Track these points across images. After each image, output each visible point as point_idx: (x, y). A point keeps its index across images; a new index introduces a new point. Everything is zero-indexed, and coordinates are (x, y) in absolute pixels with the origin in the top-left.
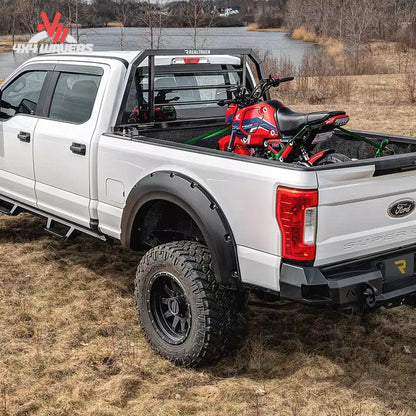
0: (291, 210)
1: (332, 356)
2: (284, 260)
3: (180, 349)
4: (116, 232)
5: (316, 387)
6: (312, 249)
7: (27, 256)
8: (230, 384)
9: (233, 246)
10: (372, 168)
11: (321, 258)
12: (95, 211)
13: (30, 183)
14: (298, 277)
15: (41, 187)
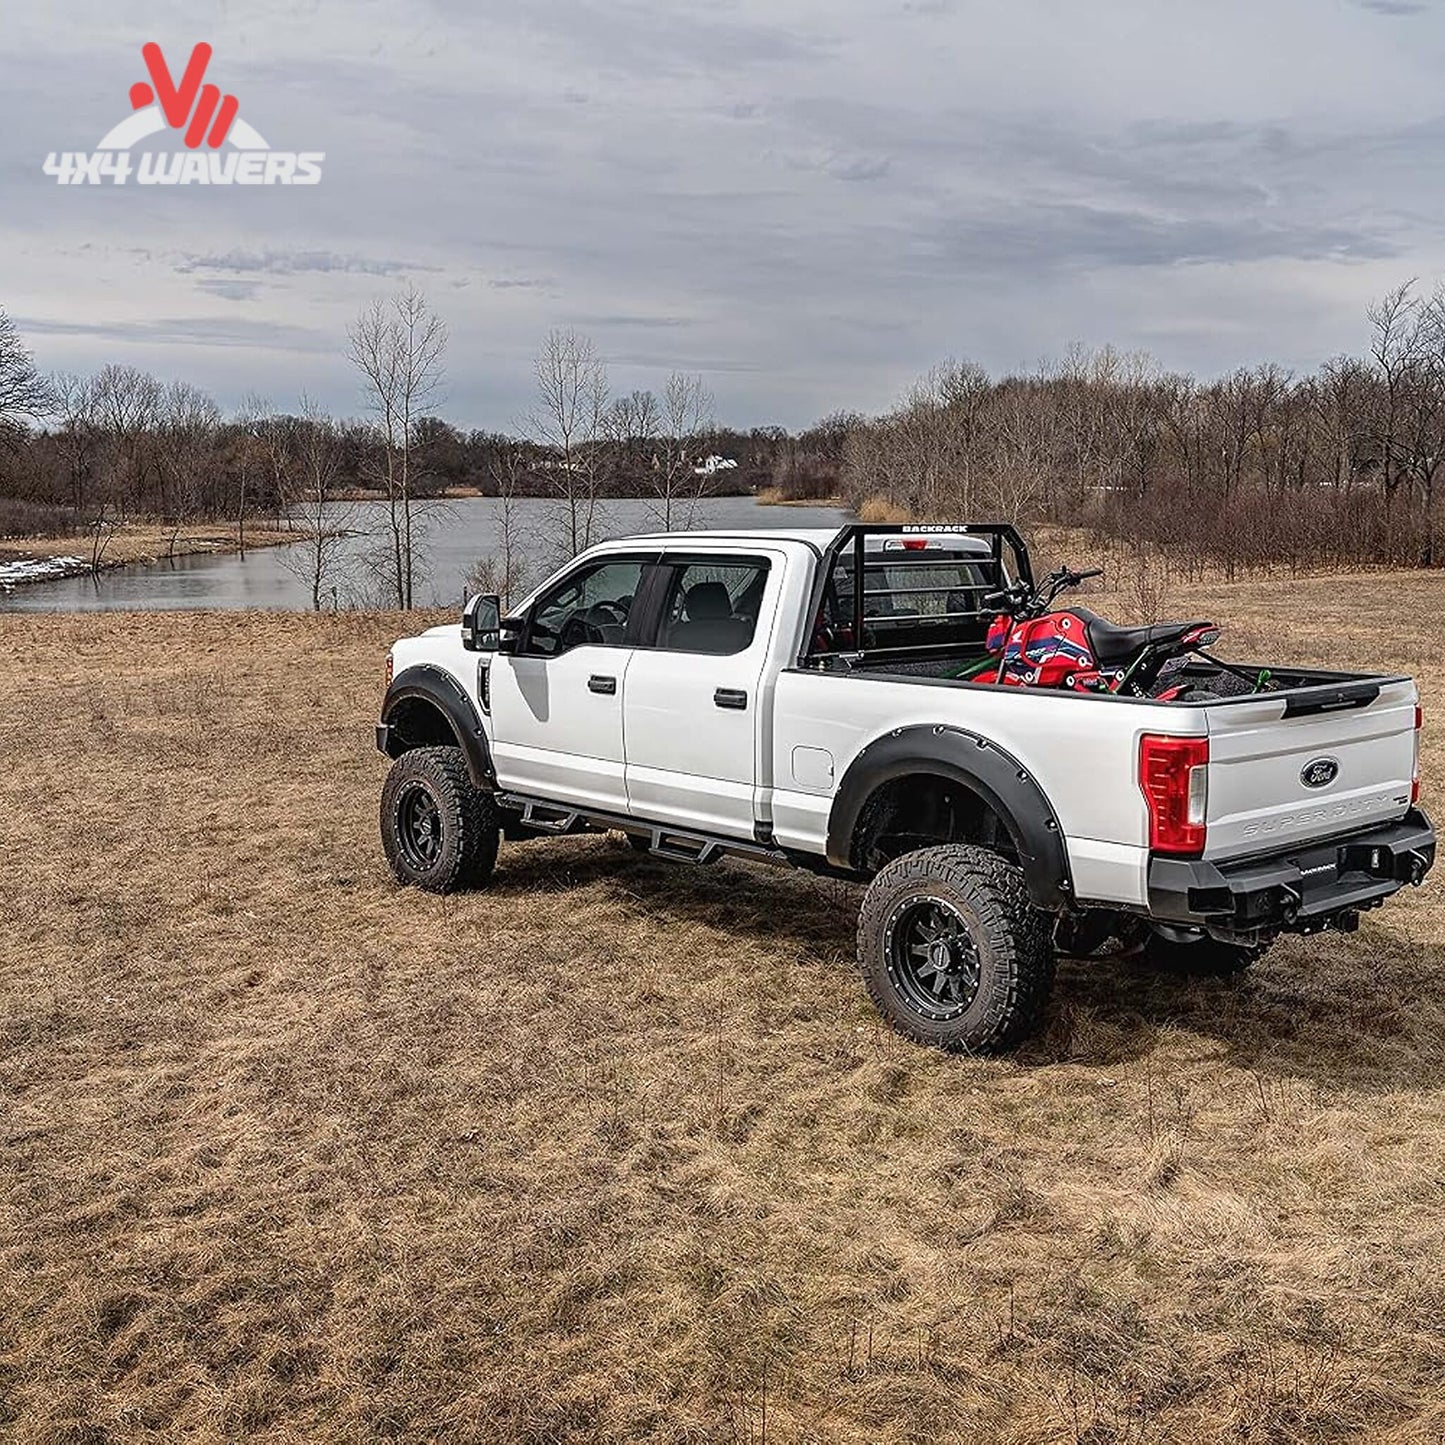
0: (1167, 771)
1: (1203, 1031)
2: (1153, 854)
3: (955, 1026)
4: (817, 841)
5: (1195, 1070)
6: (1200, 833)
7: (586, 912)
8: (1053, 1072)
9: (1059, 839)
10: (1282, 704)
11: (1214, 848)
12: (767, 807)
13: (616, 770)
14: (1182, 878)
15: (636, 774)
